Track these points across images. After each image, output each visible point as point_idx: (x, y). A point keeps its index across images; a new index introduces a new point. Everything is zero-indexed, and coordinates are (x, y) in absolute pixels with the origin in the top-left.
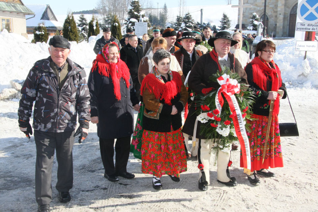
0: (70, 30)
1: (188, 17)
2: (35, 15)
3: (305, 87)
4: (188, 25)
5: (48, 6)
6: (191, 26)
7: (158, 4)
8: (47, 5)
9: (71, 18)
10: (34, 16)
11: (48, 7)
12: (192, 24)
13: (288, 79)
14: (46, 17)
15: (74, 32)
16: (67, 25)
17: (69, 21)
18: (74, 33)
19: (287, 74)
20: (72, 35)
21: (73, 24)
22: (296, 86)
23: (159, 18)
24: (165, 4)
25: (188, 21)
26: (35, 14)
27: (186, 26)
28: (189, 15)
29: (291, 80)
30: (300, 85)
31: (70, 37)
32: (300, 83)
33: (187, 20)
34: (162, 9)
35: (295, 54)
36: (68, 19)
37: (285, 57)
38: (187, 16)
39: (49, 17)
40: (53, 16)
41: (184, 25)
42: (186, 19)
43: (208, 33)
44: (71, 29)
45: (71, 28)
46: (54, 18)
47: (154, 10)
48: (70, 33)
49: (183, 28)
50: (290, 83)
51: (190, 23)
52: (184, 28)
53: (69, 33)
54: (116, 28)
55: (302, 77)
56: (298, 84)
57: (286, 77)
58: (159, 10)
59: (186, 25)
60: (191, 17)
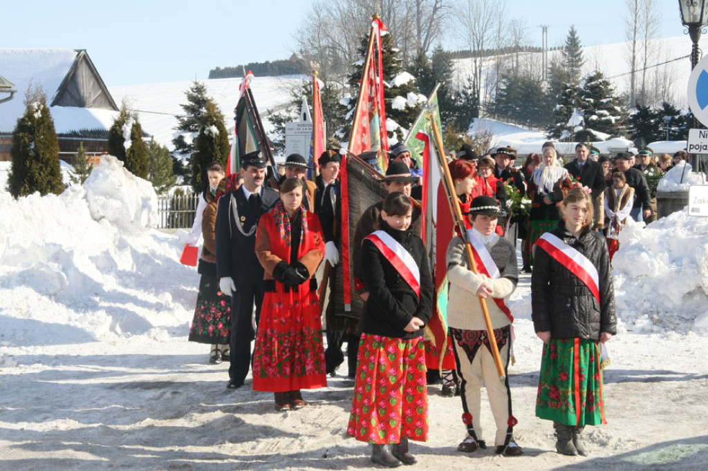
0: (32, 154)
1: (597, 86)
2: (12, 93)
3: (698, 331)
4: (594, 117)
5: (83, 53)
6: (609, 122)
7: (545, 29)
8: (79, 51)
9: (38, 115)
10: (9, 95)
11: (84, 59)
12: (613, 115)
13: (652, 304)
14: (73, 97)
15: (49, 159)
16: (22, 137)
17: (30, 123)
18: (46, 164)
19: (654, 290)
20: (41, 169)
21: (44, 134)
22: (672, 327)
23: (545, 86)
24: (572, 33)
25: (598, 106)
26: (13, 89)
27: (588, 123)
28: (600, 80)
29: (660, 310)
30: (682, 325)
31: (32, 177)
32: (688, 317)
33: (592, 100)
34: (558, 53)
35: (697, 225)
36: (27, 119)
37: (667, 235)
38: (593, 83)
39: (86, 95)
40: (100, 92)
41: (581, 118)
42: (588, 96)
43: (582, 153)
44: (36, 151)
45: (36, 146)
46: (103, 99)
47: (529, 55)
48: (31, 163)
49: (576, 130)
50: (656, 317)
51: (605, 112)
52: (581, 128)
53: (28, 164)
54: (212, 144)
55: (697, 298)
56: (678, 322)
57: (649, 300)
58: (550, 54)
59: (586, 120)
60: (610, 87)
